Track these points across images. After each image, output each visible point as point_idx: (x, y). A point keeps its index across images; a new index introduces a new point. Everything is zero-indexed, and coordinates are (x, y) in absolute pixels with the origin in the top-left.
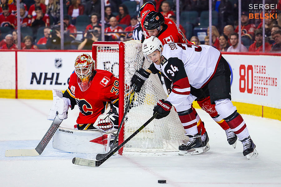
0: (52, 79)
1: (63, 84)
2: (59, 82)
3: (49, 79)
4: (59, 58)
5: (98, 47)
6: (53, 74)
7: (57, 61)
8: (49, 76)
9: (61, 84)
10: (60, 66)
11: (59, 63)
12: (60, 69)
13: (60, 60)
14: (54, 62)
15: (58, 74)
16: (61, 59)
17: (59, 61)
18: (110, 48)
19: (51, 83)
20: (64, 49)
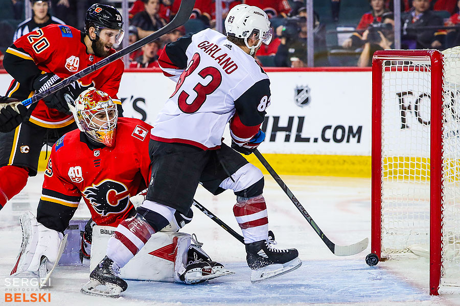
0: (288, 129)
1: (312, 140)
2: (304, 135)
3: (282, 129)
4: (305, 85)
5: (385, 61)
6: (291, 119)
7: (299, 91)
8: (283, 123)
9: (307, 140)
10: (306, 101)
11: (303, 96)
12: (306, 107)
13: (306, 89)
14: (293, 93)
15: (301, 120)
16: (307, 87)
17: (304, 91)
18: (410, 65)
19: (287, 139)
20: (315, 66)
